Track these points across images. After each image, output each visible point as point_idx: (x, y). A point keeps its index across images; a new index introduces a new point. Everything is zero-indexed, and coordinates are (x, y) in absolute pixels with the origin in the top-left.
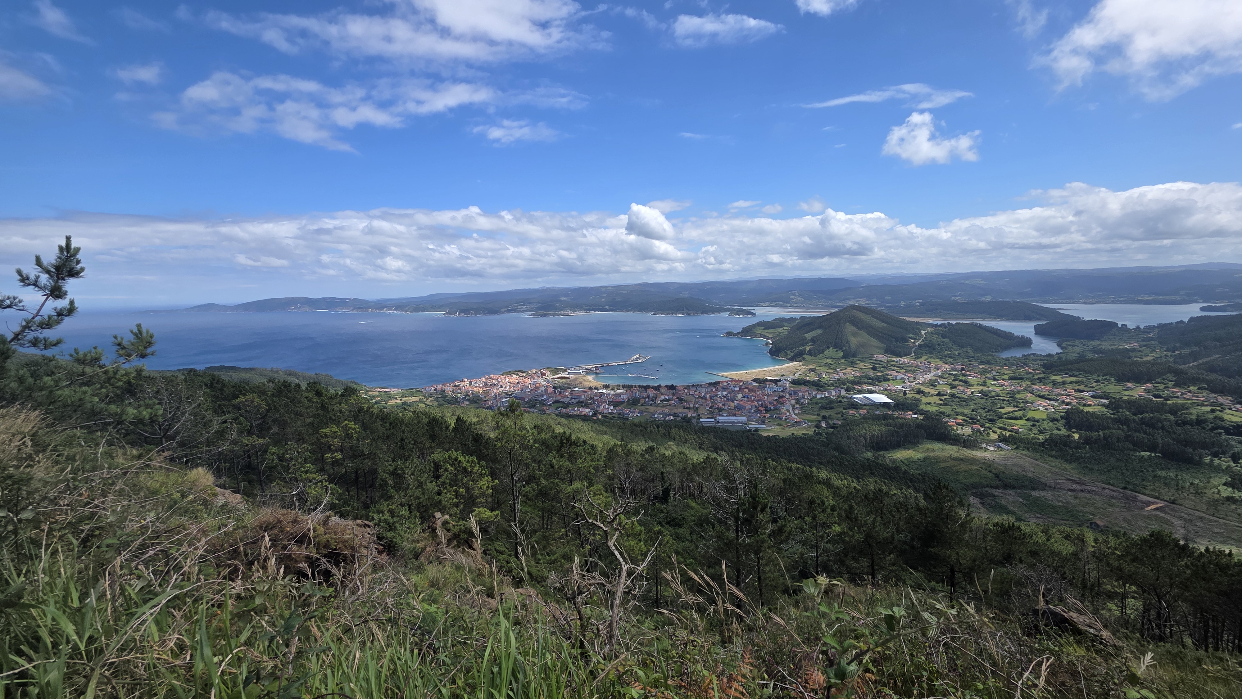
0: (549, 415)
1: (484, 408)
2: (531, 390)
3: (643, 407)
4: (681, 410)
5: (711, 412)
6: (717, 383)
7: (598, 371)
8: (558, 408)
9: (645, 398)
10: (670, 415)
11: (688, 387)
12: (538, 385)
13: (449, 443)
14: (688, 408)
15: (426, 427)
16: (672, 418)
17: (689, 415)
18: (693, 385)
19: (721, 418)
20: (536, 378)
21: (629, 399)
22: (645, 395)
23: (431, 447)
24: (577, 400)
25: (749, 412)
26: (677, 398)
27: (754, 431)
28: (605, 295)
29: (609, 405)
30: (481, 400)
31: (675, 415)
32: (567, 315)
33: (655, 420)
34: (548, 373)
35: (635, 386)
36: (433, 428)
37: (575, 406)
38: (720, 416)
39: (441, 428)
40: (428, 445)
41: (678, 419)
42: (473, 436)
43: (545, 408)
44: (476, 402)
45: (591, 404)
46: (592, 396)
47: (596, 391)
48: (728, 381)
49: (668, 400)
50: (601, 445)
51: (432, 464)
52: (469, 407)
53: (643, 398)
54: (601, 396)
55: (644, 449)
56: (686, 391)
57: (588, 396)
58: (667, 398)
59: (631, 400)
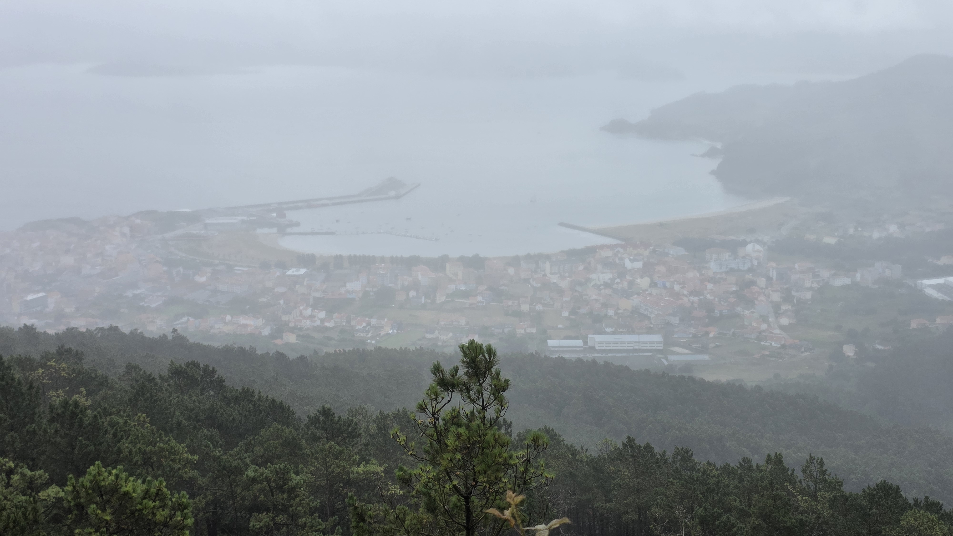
3: (402, 314)
4: (499, 319)
5: (574, 325)
6: (588, 251)
7: (283, 222)
8: (178, 317)
9: (407, 289)
11: (515, 261)
14: (516, 314)
17: (520, 332)
18: (528, 257)
19: (598, 338)
21: (366, 293)
22: (407, 281)
25: (668, 323)
26: (490, 288)
27: (682, 369)
29: (314, 307)
33: (435, 345)
35: (382, 260)
37: (224, 311)
38: (596, 332)
45: (267, 305)
46: (271, 284)
47: (280, 272)
53: (403, 289)
54: (294, 284)
56: (511, 271)
58: (463, 288)
59: (372, 293)
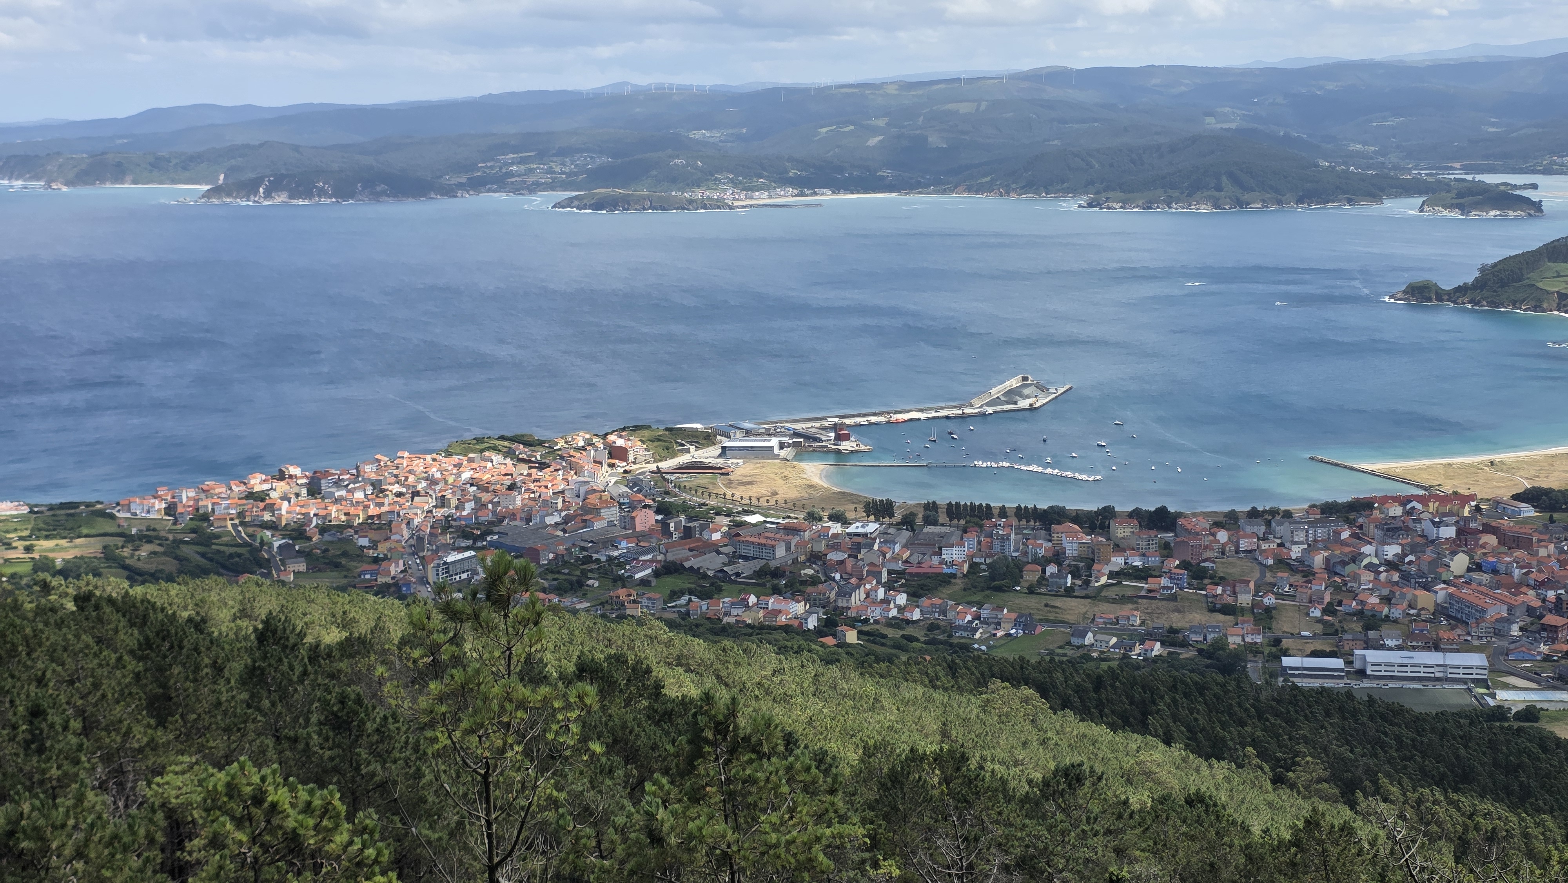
0: (640, 622)
1: (368, 588)
2: (566, 520)
3: (1033, 602)
4: (1198, 617)
5: (1331, 631)
6: (1361, 506)
7: (845, 446)
8: (675, 595)
9: (1043, 562)
10: (1150, 636)
11: (1230, 521)
12: (593, 499)
13: (227, 730)
14: (1228, 610)
15: (132, 665)
16: (1157, 649)
17: (1234, 641)
18: (1254, 514)
19: (1372, 656)
20: (588, 467)
21: (974, 566)
22: (1043, 548)
23: (153, 745)
24: (756, 565)
25: (1498, 633)
26: (1184, 565)
27: (1519, 716)
28: (881, 123)
29: (889, 586)
30: (359, 555)
31: (1171, 637)
32: (720, 204)
33: (1087, 658)
34: (636, 447)
35: (1003, 513)
36: (161, 670)
37: (747, 588)
38: (1369, 645)
39: (197, 669)
40: (140, 736)
41: (1186, 654)
42: (325, 703)
43: (622, 593)
44: (337, 566)
45: (814, 581)
46: (821, 547)
47: (836, 528)
48: (1408, 499)
49: (1142, 574)
50: (853, 756)
51: (160, 815)
52: (308, 583)
53: (1036, 561)
54: (858, 547)
55: (1038, 776)
56: (1223, 536)
57: (801, 545)
58: (1138, 563)
59: (983, 567)
